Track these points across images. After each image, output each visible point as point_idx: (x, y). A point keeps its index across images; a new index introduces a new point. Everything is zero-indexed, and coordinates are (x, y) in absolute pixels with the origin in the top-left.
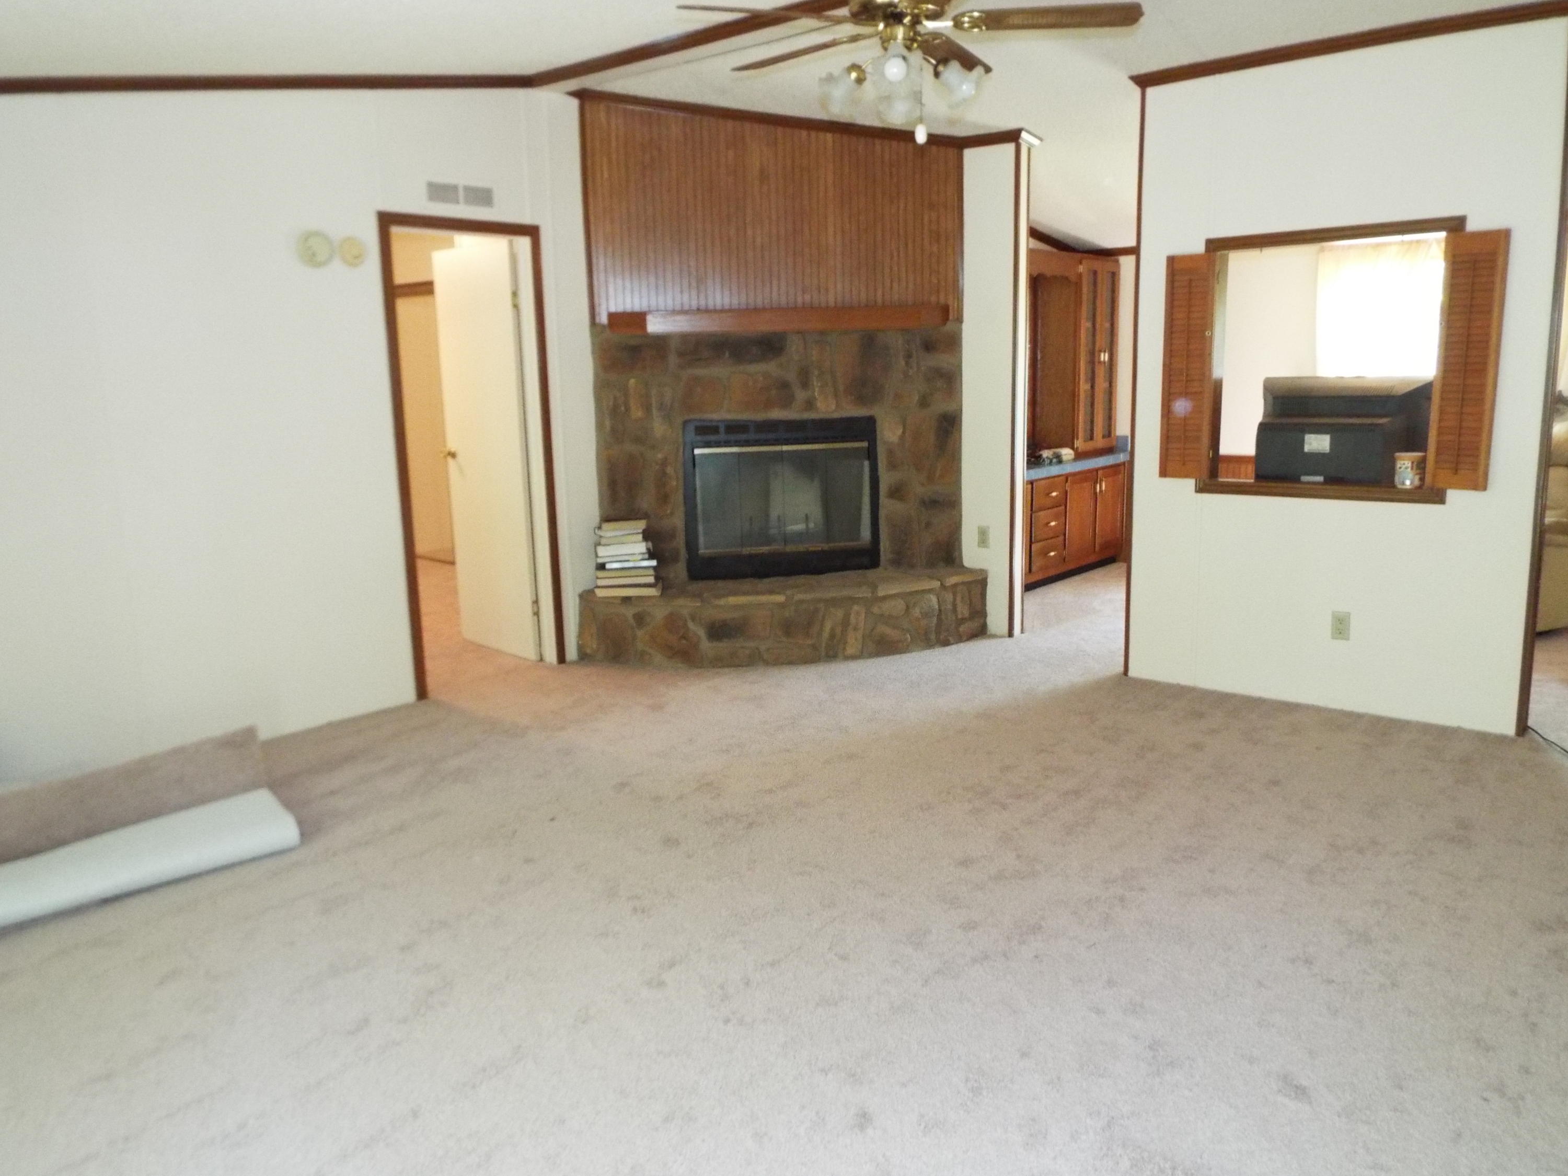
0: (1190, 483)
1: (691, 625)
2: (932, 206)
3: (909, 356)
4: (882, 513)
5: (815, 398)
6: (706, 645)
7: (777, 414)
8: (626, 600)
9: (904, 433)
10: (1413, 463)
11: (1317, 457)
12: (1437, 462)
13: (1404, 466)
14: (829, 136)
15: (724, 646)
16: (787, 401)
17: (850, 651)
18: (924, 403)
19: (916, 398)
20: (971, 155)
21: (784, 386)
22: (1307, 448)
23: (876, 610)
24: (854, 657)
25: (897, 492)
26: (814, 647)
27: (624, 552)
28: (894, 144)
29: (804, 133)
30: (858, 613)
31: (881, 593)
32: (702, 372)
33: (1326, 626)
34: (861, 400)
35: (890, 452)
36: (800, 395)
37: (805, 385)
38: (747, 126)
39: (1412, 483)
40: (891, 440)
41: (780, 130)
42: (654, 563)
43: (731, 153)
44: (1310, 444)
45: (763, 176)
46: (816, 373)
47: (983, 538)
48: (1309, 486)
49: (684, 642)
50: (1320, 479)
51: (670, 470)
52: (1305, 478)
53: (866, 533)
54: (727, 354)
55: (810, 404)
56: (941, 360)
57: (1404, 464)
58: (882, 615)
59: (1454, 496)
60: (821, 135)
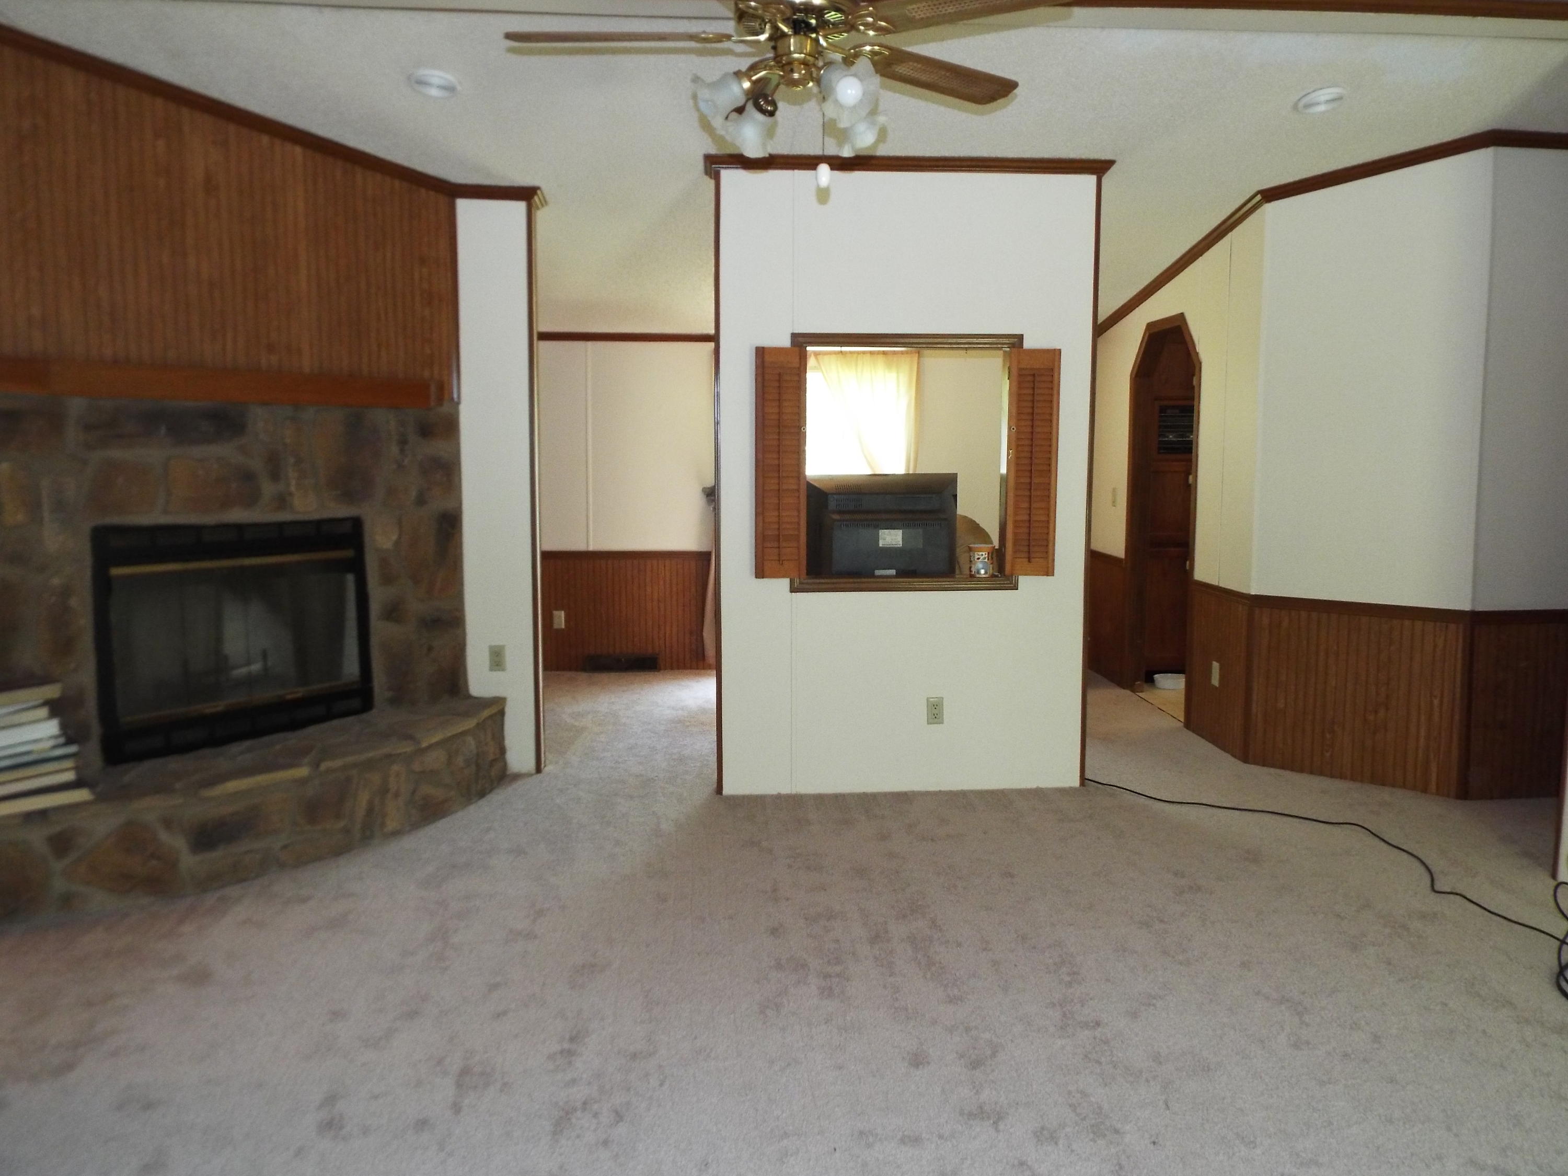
0: (785, 583)
1: (164, 836)
2: (423, 261)
3: (403, 442)
4: (375, 641)
5: (291, 494)
6: (189, 861)
7: (237, 515)
8: (29, 817)
9: (400, 537)
10: (988, 553)
11: (890, 552)
12: (1015, 552)
13: (982, 558)
14: (298, 150)
15: (218, 856)
16: (251, 499)
17: (391, 825)
18: (421, 501)
19: (414, 494)
20: (465, 208)
21: (248, 477)
22: (881, 544)
23: (417, 767)
24: (397, 834)
25: (393, 612)
26: (347, 831)
27: (18, 739)
28: (379, 177)
29: (265, 139)
30: (398, 775)
31: (424, 745)
32: (117, 453)
33: (922, 711)
34: (348, 496)
35: (384, 562)
36: (268, 489)
37: (275, 475)
38: (185, 112)
39: (986, 573)
40: (385, 547)
41: (232, 128)
42: (73, 749)
43: (161, 143)
44: (884, 539)
45: (210, 186)
46: (292, 460)
47: (497, 659)
48: (881, 580)
49: (154, 862)
50: (893, 572)
51: (73, 602)
52: (878, 572)
53: (351, 668)
54: (163, 430)
55: (282, 501)
56: (436, 447)
57: (982, 555)
58: (423, 772)
59: (1025, 581)
60: (289, 146)
